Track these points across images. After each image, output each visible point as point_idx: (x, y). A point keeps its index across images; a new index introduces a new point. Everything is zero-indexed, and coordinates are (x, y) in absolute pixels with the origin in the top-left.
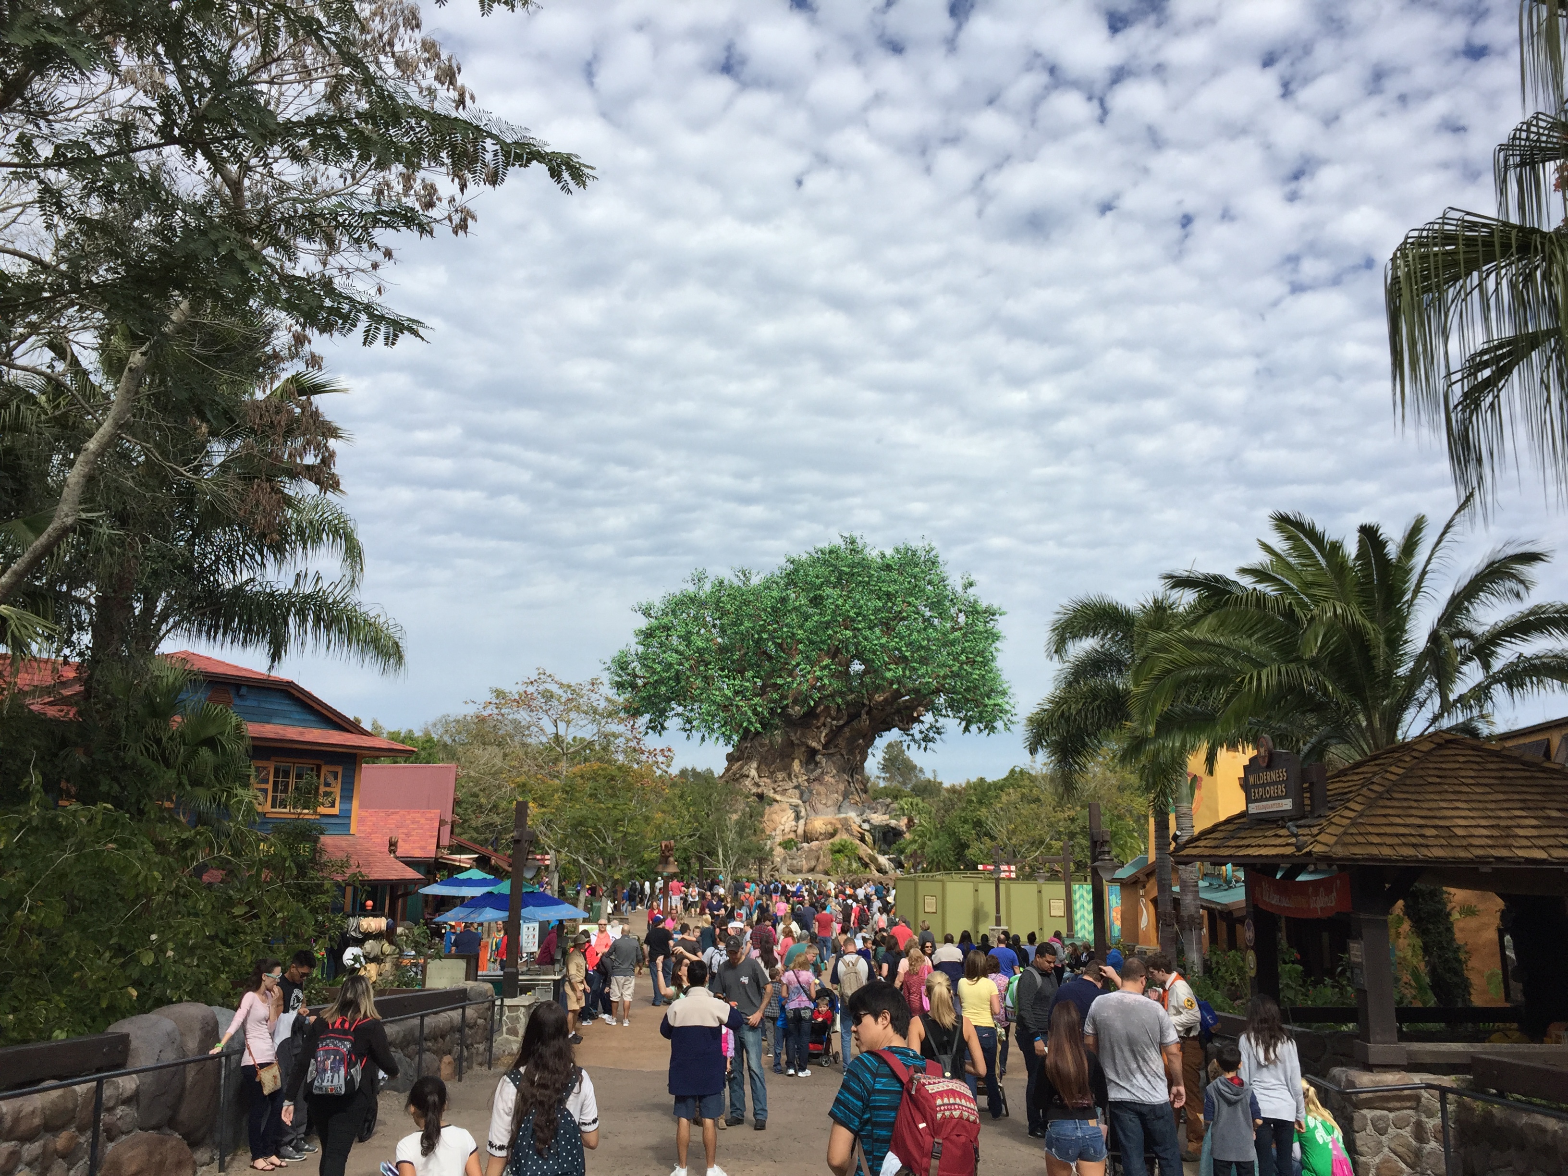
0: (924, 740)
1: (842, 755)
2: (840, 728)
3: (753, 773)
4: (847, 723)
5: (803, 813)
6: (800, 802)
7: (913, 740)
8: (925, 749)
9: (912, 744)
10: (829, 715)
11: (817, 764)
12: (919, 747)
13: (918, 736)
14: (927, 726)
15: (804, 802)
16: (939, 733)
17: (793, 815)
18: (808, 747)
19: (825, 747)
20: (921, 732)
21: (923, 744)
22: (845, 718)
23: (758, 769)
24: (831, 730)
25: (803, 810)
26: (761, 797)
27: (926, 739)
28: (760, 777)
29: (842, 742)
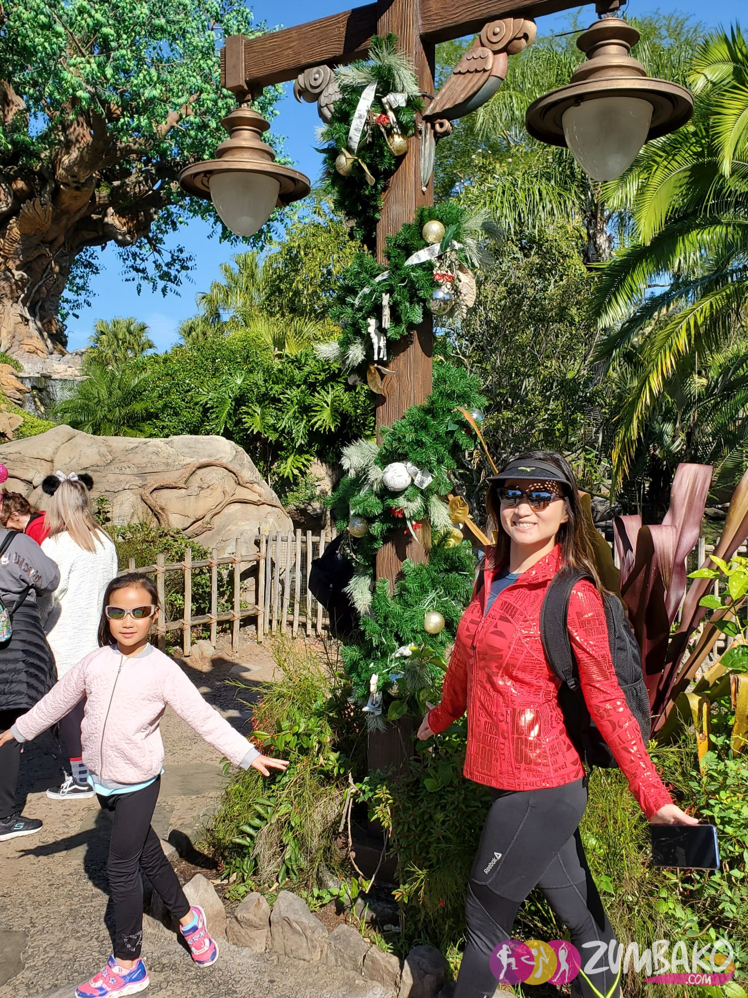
0: (161, 277)
7: (146, 278)
8: (164, 290)
9: (144, 283)
12: (155, 288)
13: (152, 271)
14: (167, 258)
16: (187, 268)
20: (158, 266)
21: (161, 284)
27: (165, 276)
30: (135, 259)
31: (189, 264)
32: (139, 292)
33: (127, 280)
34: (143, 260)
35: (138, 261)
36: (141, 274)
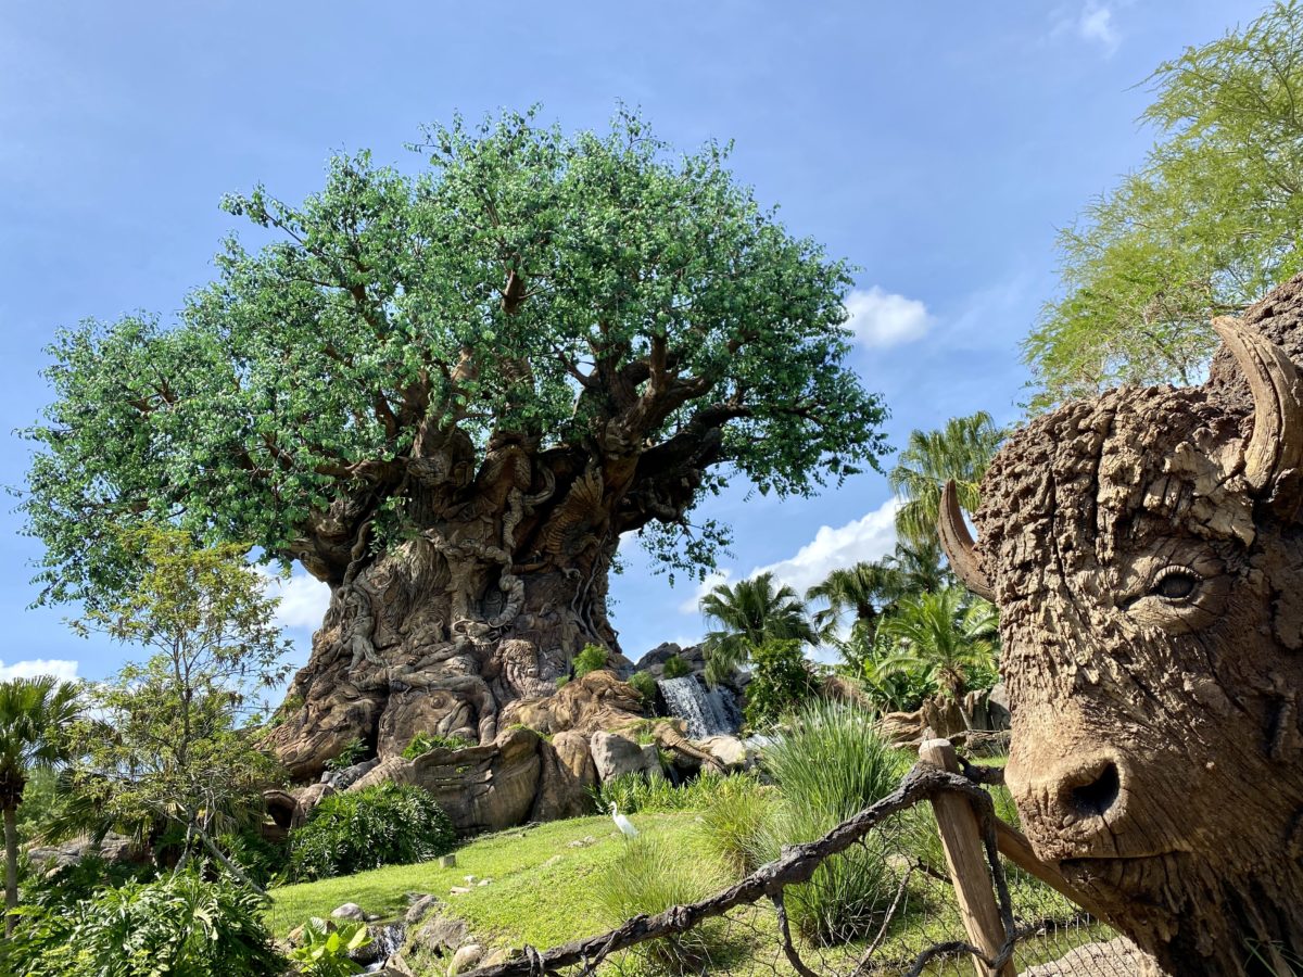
0: (698, 559)
1: (558, 569)
2: (544, 511)
3: (360, 644)
4: (556, 499)
5: (488, 703)
6: (475, 678)
7: (674, 565)
9: (677, 572)
10: (516, 483)
11: (506, 593)
12: (690, 574)
13: (684, 556)
14: (697, 535)
15: (488, 680)
16: (724, 542)
17: (464, 714)
18: (480, 561)
19: (520, 555)
20: (691, 548)
21: (698, 566)
22: (551, 484)
23: (371, 634)
24: (526, 518)
25: (487, 695)
26: (383, 691)
28: (378, 650)
29: (552, 541)
30: (661, 546)
31: (725, 537)
32: (672, 583)
33: (657, 573)
34: (670, 544)
35: (666, 548)
36: (671, 563)
